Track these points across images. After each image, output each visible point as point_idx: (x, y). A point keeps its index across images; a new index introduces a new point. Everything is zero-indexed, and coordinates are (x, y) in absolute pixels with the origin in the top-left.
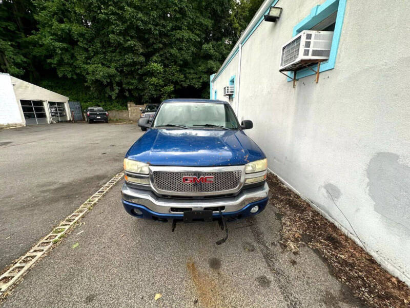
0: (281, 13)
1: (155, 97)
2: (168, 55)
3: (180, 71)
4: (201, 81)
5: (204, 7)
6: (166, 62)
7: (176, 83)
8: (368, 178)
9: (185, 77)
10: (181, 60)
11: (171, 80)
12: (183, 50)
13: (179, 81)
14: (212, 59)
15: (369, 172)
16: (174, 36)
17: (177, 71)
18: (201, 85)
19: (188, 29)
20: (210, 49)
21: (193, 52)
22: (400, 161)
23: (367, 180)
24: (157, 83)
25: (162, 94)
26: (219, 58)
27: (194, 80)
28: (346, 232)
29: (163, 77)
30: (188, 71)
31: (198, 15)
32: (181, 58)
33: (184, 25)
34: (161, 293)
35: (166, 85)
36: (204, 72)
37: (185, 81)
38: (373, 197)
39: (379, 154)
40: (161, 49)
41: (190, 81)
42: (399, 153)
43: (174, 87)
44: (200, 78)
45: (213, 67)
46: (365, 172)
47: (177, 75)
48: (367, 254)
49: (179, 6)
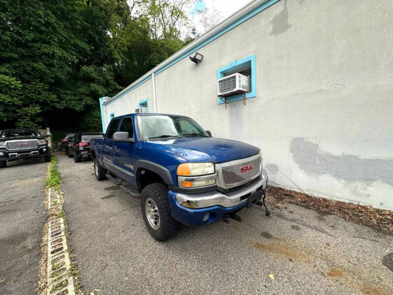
0: (202, 58)
1: (5, 120)
2: (28, 69)
3: (50, 90)
4: (84, 103)
5: (78, 30)
6: (26, 76)
7: (43, 104)
8: (292, 153)
9: (59, 97)
10: (52, 78)
11: (34, 99)
12: (54, 67)
13: (49, 102)
14: (94, 83)
15: (292, 150)
16: (39, 49)
17: (46, 90)
18: (84, 108)
19: (60, 47)
20: (92, 73)
21: (68, 73)
22: (306, 140)
23: (292, 154)
24: (9, 102)
25: (20, 117)
26: (103, 83)
27: (74, 103)
28: (289, 189)
29: (21, 95)
30: (61, 91)
31: (73, 36)
32: (52, 76)
33: (55, 41)
34: (269, 273)
35: (25, 106)
36: (86, 94)
37: (58, 102)
38: (298, 162)
39: (294, 139)
40: (16, 60)
41: (66, 103)
42: (304, 137)
43: (41, 109)
44: (81, 100)
45: (98, 91)
46: (290, 151)
47: (44, 94)
48: (304, 194)
49: (46, 19)
